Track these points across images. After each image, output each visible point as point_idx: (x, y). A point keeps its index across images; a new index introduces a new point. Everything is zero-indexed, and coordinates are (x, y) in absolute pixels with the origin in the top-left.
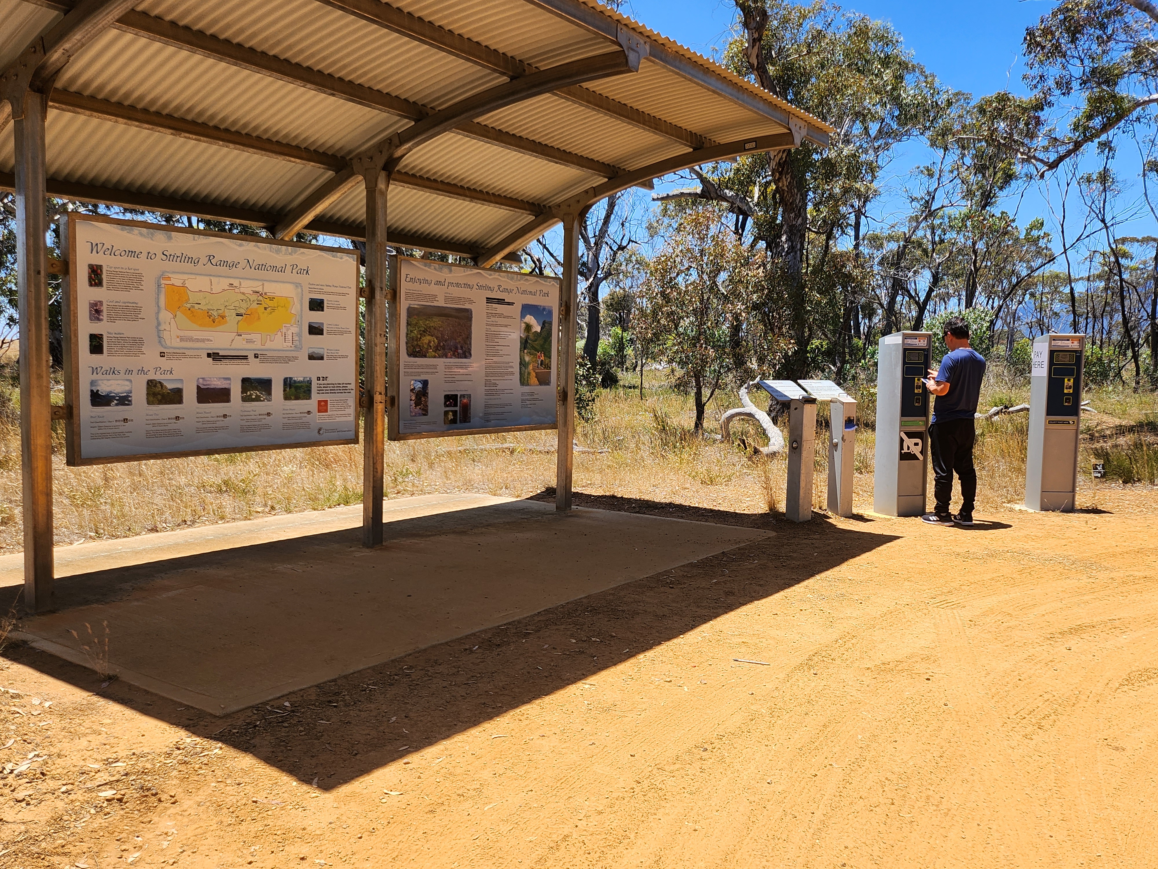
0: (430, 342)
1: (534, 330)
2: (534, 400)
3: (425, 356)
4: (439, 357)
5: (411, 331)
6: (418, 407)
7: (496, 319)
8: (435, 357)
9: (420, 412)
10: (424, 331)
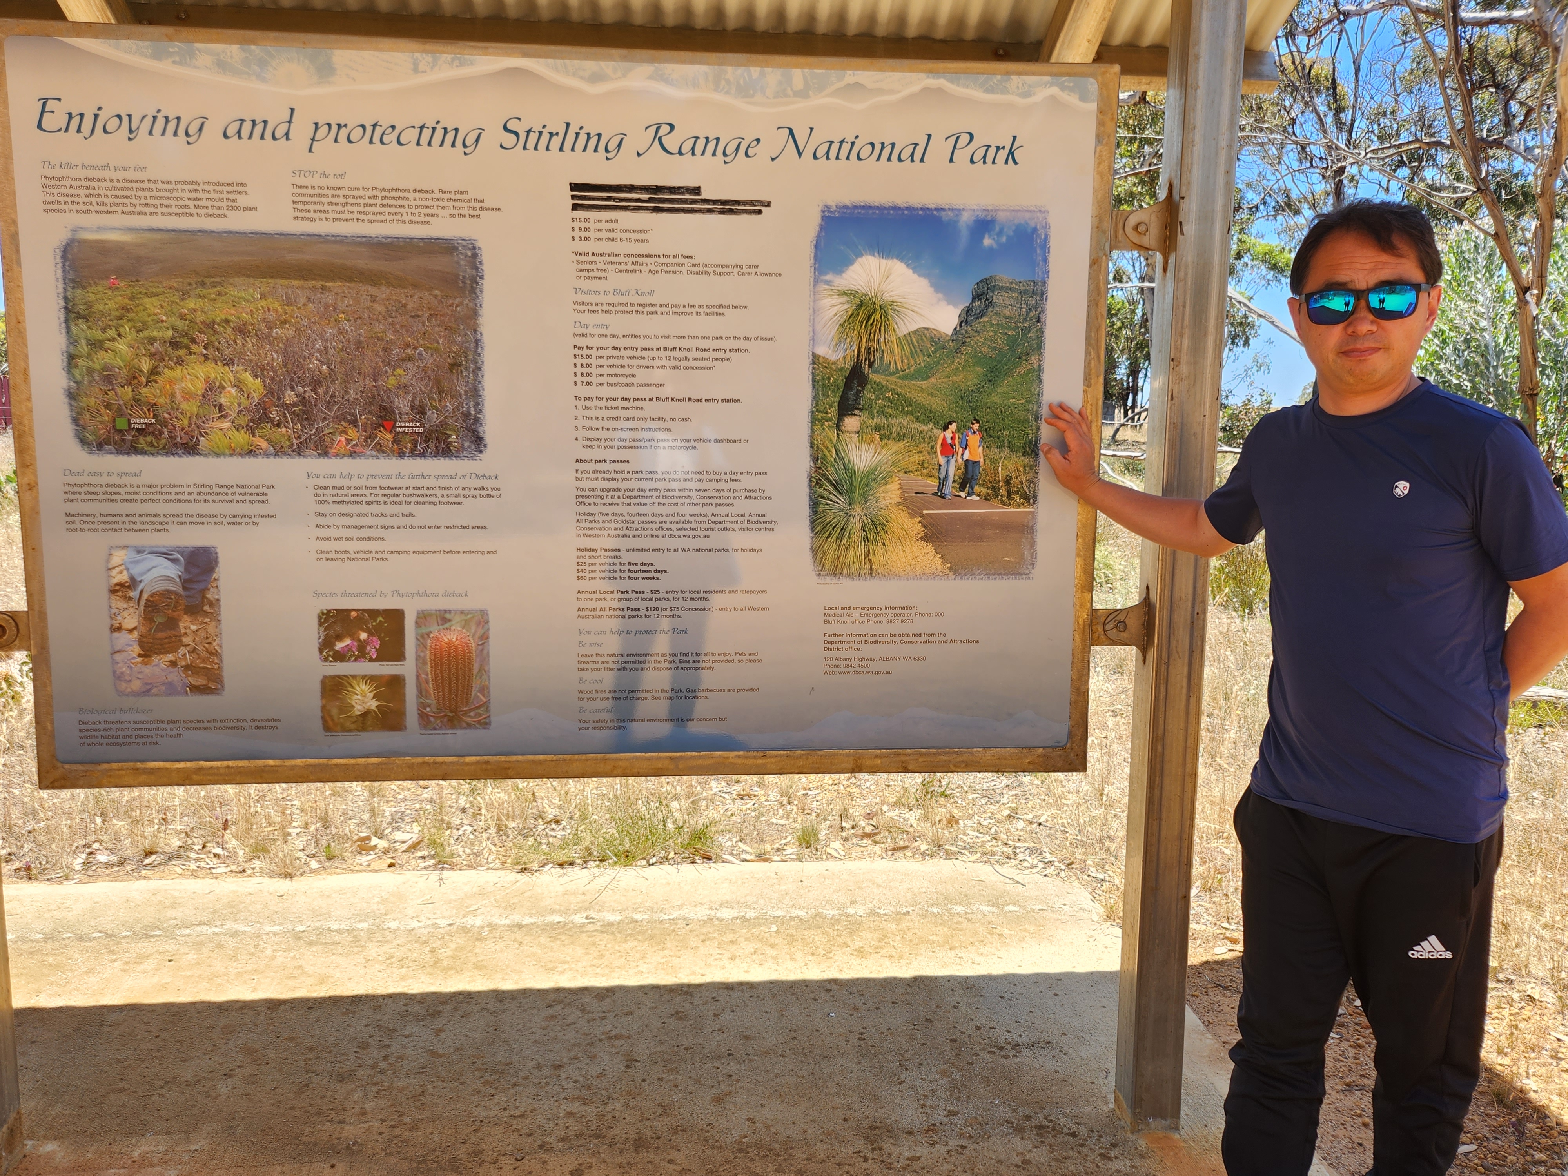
0: (212, 389)
1: (906, 325)
2: (915, 638)
3: (190, 448)
4: (279, 452)
5: (96, 345)
6: (161, 661)
7: (642, 281)
8: (251, 452)
9: (176, 676)
10: (174, 344)
